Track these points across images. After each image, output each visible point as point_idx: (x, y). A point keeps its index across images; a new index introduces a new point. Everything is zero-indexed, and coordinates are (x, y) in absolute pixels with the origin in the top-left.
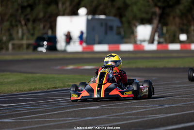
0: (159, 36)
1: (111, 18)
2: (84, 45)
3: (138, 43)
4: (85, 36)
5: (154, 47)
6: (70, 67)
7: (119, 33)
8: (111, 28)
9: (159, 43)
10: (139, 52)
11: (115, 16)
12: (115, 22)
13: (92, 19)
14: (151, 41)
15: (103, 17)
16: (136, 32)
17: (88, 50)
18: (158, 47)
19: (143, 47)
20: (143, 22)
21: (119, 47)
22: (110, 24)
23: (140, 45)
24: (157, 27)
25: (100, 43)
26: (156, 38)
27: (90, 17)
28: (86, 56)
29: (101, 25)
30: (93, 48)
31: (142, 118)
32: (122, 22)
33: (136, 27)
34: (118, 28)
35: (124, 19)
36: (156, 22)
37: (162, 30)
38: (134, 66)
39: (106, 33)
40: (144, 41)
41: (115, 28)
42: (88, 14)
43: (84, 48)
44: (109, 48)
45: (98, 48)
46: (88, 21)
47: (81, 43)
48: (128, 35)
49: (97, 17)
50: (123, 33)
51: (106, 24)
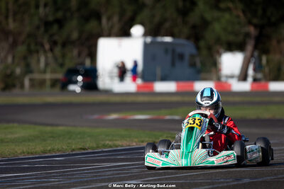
0: (255, 70)
1: (182, 41)
2: (139, 81)
3: (223, 79)
4: (140, 68)
5: (246, 86)
7: (193, 65)
8: (181, 57)
9: (255, 80)
11: (188, 38)
12: (188, 48)
13: (152, 43)
14: (243, 77)
15: (168, 39)
16: (220, 63)
17: (146, 90)
18: (252, 87)
19: (230, 85)
20: (232, 47)
21: (192, 86)
22: (179, 50)
23: (226, 83)
24: (252, 56)
25: (164, 78)
26: (251, 72)
27: (149, 39)
28: (141, 99)
29: (166, 51)
30: (152, 87)
32: (198, 48)
33: (220, 55)
34: (192, 56)
35: (202, 43)
36: (249, 48)
37: (260, 60)
39: (173, 64)
40: (232, 77)
41: (187, 57)
42: (145, 35)
43: (139, 87)
44: (178, 87)
46: (146, 46)
47: (134, 79)
48: (208, 68)
49: (160, 39)
50: (199, 64)
51: (173, 51)
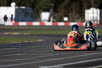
1: (28, 8)
3: (42, 21)
4: (14, 17)
5: (50, 24)
6: (7, 33)
7: (32, 16)
8: (28, 13)
9: (53, 22)
10: (42, 26)
11: (30, 7)
12: (30, 10)
13: (18, 8)
14: (49, 21)
15: (24, 7)
16: (41, 16)
17: (16, 25)
18: (52, 24)
19: (45, 23)
20: (45, 10)
21: (32, 24)
22: (27, 11)
23: (43, 22)
24: (52, 14)
25: (22, 21)
26: (52, 19)
27: (17, 7)
29: (23, 11)
30: (18, 24)
31: (44, 60)
32: (34, 11)
33: (41, 13)
34: (32, 13)
35: (35, 9)
36: (51, 10)
37: (55, 15)
38: (40, 33)
39: (25, 16)
40: (45, 20)
41: (30, 14)
43: (13, 24)
44: (27, 24)
45: (21, 24)
46: (16, 10)
48: (37, 17)
49: (21, 7)
50: (34, 16)
51: (25, 12)
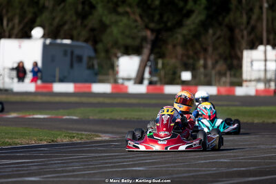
0: (151, 73)
1: (80, 43)
2: (39, 82)
3: (120, 81)
5: (142, 89)
7: (91, 67)
8: (80, 59)
9: (151, 83)
10: (120, 95)
11: (86, 41)
12: (86, 50)
13: (50, 43)
14: (139, 80)
15: (67, 41)
16: (118, 66)
18: (148, 89)
19: (127, 87)
20: (128, 51)
21: (90, 87)
22: (77, 52)
23: (123, 84)
24: (148, 60)
26: (147, 75)
27: (48, 41)
28: (40, 99)
29: (65, 53)
30: (51, 88)
32: (96, 51)
33: (118, 58)
34: (90, 58)
35: (100, 46)
36: (146, 51)
37: (156, 64)
39: (72, 66)
40: (129, 79)
41: (85, 59)
42: (45, 36)
43: (37, 87)
44: (75, 87)
45: (59, 87)
46: (45, 47)
48: (106, 70)
49: (59, 41)
50: (96, 67)
51: (72, 53)
